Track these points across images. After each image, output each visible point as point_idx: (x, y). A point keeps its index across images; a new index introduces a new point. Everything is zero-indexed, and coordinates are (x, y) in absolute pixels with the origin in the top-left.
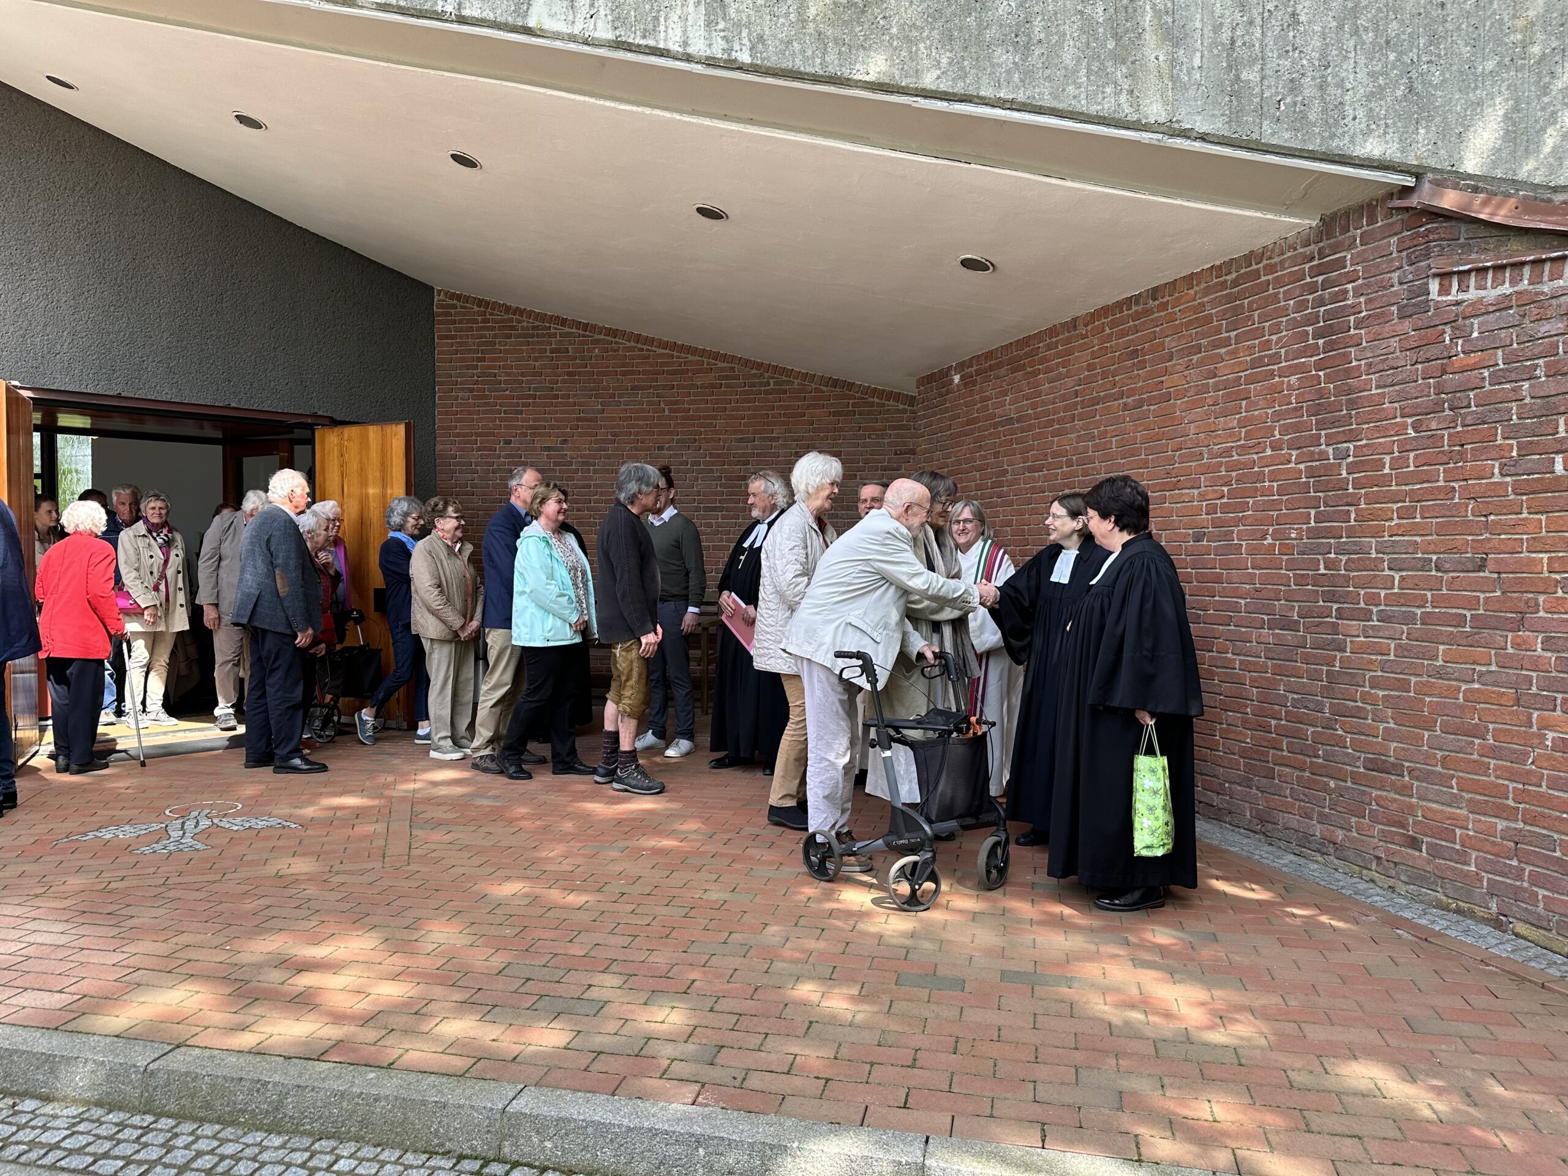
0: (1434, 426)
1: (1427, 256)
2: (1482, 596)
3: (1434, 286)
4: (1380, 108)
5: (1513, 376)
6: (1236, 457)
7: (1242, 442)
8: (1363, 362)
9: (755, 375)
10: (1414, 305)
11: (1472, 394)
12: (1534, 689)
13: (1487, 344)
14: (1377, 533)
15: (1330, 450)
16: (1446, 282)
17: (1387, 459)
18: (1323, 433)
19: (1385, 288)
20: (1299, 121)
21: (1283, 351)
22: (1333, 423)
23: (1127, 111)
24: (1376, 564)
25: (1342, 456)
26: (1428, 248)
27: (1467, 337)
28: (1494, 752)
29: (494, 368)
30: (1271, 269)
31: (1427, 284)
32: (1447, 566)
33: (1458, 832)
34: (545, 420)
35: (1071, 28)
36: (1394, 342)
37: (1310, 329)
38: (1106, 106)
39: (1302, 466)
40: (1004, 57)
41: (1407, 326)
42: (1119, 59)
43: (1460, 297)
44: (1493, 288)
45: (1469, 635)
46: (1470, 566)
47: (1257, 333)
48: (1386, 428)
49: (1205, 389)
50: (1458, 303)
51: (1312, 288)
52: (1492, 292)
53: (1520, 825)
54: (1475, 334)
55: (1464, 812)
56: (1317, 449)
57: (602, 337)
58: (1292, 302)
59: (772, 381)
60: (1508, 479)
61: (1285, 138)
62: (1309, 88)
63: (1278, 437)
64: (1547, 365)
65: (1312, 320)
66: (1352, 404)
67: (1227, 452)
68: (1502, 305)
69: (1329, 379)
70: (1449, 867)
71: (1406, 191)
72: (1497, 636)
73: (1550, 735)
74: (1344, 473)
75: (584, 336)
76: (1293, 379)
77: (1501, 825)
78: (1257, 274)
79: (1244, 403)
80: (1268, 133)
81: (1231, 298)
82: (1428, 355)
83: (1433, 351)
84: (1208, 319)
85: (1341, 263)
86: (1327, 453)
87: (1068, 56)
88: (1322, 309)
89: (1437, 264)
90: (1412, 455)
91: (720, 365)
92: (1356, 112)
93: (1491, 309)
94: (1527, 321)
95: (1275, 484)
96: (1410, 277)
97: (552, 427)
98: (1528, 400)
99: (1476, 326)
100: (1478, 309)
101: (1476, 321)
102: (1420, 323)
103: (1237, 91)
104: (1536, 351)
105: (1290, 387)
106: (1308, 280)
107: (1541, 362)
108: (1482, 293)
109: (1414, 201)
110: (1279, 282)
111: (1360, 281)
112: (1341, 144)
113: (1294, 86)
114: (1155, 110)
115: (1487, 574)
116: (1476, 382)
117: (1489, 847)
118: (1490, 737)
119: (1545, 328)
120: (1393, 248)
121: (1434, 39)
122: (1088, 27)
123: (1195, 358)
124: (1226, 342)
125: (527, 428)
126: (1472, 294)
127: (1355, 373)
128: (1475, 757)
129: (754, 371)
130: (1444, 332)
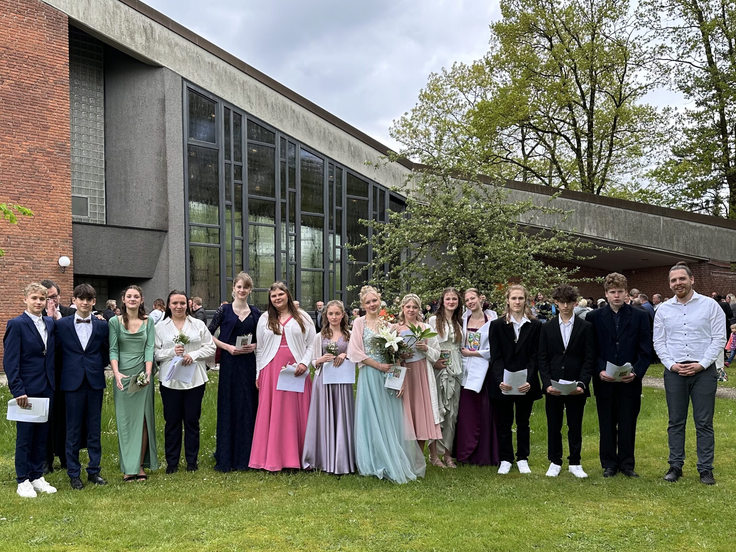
1: (711, 269)
4: (705, 251)
8: (704, 281)
10: (709, 275)
16: (712, 273)
19: (706, 272)
20: (694, 252)
23: (672, 250)
31: (710, 273)
35: (664, 238)
36: (707, 279)
38: (669, 249)
40: (655, 242)
41: (708, 277)
42: (671, 243)
50: (714, 276)
61: (692, 254)
62: (696, 248)
71: (708, 261)
80: (690, 253)
85: (701, 268)
87: (664, 242)
89: (712, 271)
92: (702, 252)
102: (710, 277)
103: (686, 248)
108: (716, 275)
109: (709, 263)
111: (703, 271)
112: (699, 255)
113: (694, 248)
114: (675, 250)
120: (707, 267)
121: (711, 243)
122: (667, 238)
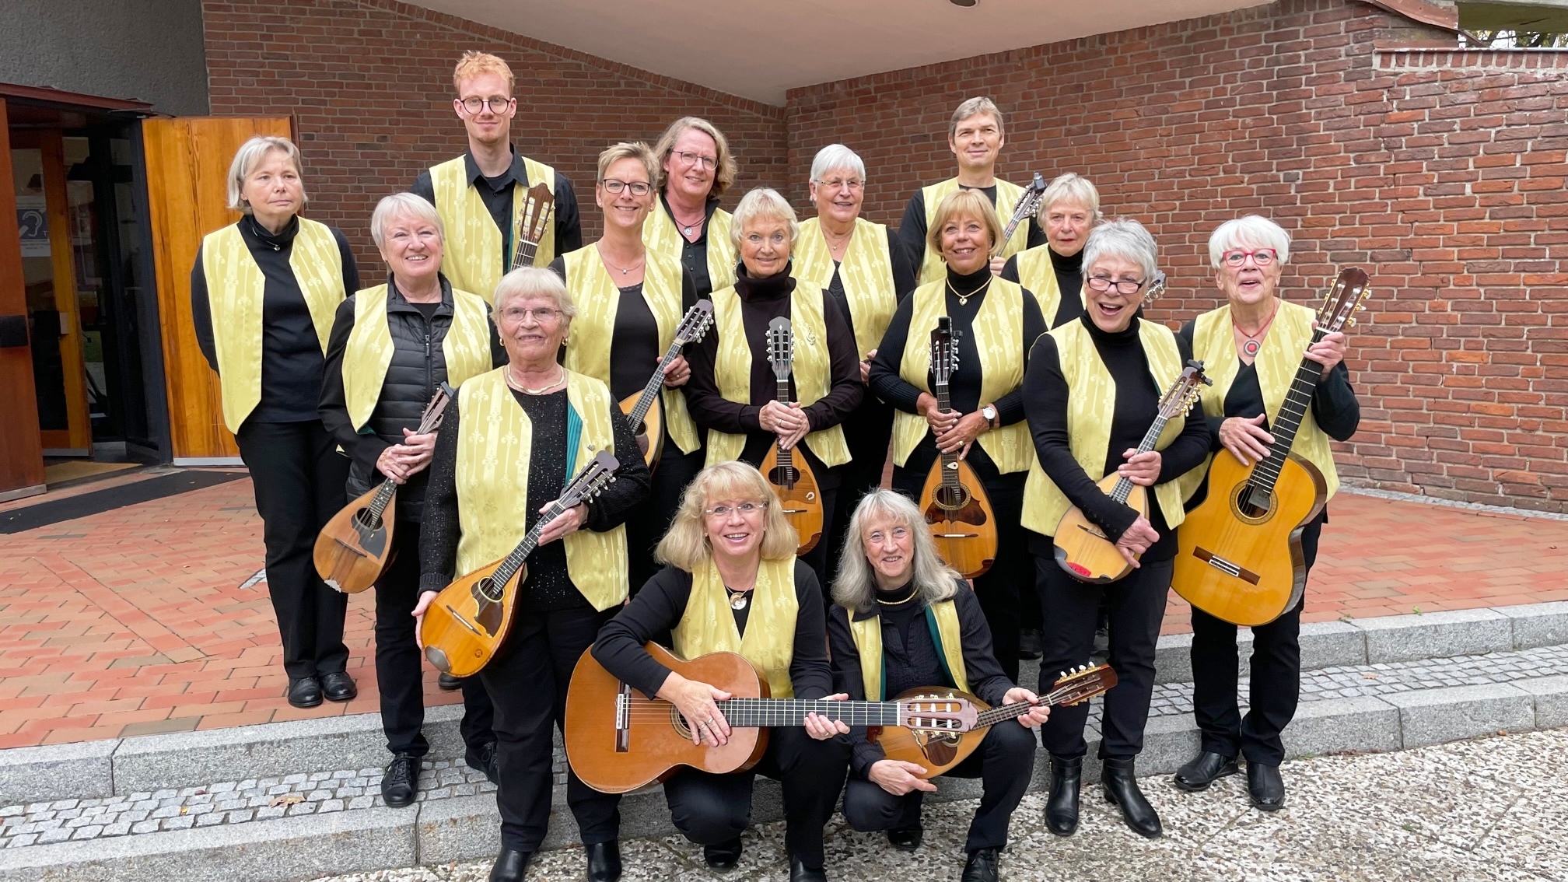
0: (1373, 159)
1: (1371, 37)
2: (1407, 277)
3: (1377, 61)
5: (1437, 128)
6: (1188, 178)
7: (1196, 166)
8: (1313, 111)
9: (605, 75)
10: (1359, 72)
11: (1403, 139)
12: (1445, 336)
13: (1417, 105)
14: (1322, 236)
15: (1281, 175)
16: (1386, 58)
17: (1332, 183)
18: (1275, 162)
19: (1335, 58)
21: (1238, 97)
22: (1286, 155)
24: (1321, 259)
25: (1291, 179)
26: (1372, 32)
27: (1401, 99)
28: (1414, 381)
29: (286, 48)
30: (1229, 31)
31: (1371, 58)
32: (1381, 257)
33: (1383, 436)
34: (358, 112)
36: (1342, 98)
37: (1265, 82)
39: (1254, 186)
41: (1353, 86)
43: (1398, 70)
44: (1424, 66)
45: (1396, 304)
46: (1399, 257)
47: (1214, 81)
48: (1332, 160)
49: (1158, 122)
50: (1396, 74)
51: (1268, 51)
52: (1422, 69)
53: (1432, 425)
54: (1408, 98)
55: (1389, 422)
56: (1269, 174)
57: (424, 20)
58: (1247, 60)
59: (622, 82)
60: (1430, 198)
63: (1231, 163)
64: (1461, 122)
65: (1268, 75)
66: (1301, 142)
67: (1181, 174)
68: (1430, 79)
69: (1280, 121)
70: (1375, 460)
72: (1419, 303)
73: (1455, 365)
74: (1293, 192)
75: (400, 18)
76: (1248, 120)
77: (1416, 427)
78: (1213, 34)
79: (1197, 136)
81: (1185, 51)
82: (1370, 109)
83: (1374, 107)
84: (1162, 66)
85: (1296, 34)
86: (1278, 176)
88: (1277, 68)
89: (1379, 44)
90: (1353, 180)
91: (565, 61)
93: (1422, 80)
94: (1448, 91)
95: (1228, 200)
96: (1357, 52)
97: (364, 121)
98: (1446, 145)
99: (1408, 92)
100: (1411, 80)
101: (1408, 88)
102: (1364, 87)
104: (1455, 113)
105: (1245, 127)
106: (1263, 44)
107: (1458, 120)
108: (1414, 69)
110: (1235, 43)
111: (1312, 50)
115: (1411, 262)
116: (1409, 131)
117: (1407, 442)
118: (1410, 370)
119: (1462, 97)
120: (1342, 29)
123: (1146, 96)
124: (1181, 86)
125: (334, 121)
126: (1407, 69)
127: (1305, 118)
128: (1399, 384)
129: (603, 70)
130: (1383, 94)
